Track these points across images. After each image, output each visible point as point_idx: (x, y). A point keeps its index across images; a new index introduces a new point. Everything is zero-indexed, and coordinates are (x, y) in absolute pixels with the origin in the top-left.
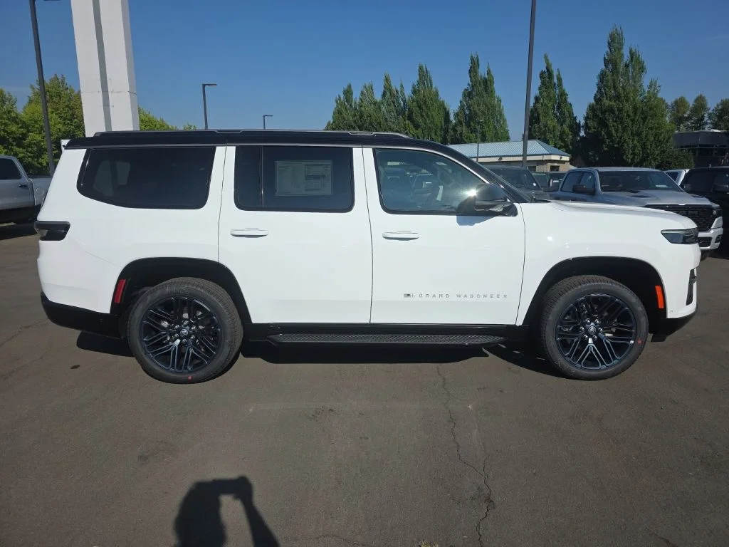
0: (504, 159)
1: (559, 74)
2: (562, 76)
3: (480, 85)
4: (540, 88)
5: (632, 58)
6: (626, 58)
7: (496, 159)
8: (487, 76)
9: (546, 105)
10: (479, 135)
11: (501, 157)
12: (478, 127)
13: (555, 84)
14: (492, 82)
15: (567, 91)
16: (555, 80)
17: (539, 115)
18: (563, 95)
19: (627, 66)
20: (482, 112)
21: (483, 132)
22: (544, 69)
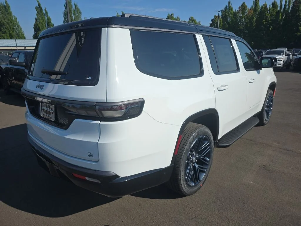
0: (27, 48)
1: (46, 9)
2: (47, 10)
3: (2, 8)
4: (37, 15)
5: (76, 7)
6: (74, 7)
7: (23, 48)
8: (5, 4)
9: (42, 23)
10: (9, 35)
11: (25, 47)
12: (7, 31)
13: (44, 14)
14: (9, 7)
15: (51, 18)
16: (44, 12)
17: (39, 27)
18: (49, 19)
19: (74, 10)
20: (7, 23)
21: (10, 34)
22: (38, 6)
